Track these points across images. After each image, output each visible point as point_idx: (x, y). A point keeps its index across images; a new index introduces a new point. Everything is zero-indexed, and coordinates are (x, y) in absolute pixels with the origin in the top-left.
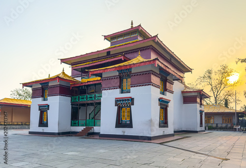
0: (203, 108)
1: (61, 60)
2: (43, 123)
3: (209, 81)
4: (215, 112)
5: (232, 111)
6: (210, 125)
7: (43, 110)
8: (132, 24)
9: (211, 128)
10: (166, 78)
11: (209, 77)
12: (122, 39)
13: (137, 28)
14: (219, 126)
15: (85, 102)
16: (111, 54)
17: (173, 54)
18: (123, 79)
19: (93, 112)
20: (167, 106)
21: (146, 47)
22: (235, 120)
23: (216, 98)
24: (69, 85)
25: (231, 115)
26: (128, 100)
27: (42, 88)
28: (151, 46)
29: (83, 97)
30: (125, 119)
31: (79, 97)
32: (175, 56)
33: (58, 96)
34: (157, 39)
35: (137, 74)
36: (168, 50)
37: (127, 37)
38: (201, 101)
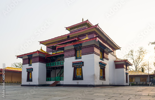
0: (128, 72)
1: (40, 42)
2: (29, 79)
3: (131, 57)
4: (136, 75)
5: (146, 74)
6: (132, 83)
7: (30, 71)
8: (83, 20)
9: (133, 85)
10: (104, 50)
11: (132, 54)
12: (77, 29)
13: (86, 22)
14: (138, 83)
15: (54, 66)
16: (70, 37)
17: (108, 37)
18: (77, 50)
19: (59, 73)
20: (105, 68)
21: (91, 32)
22: (148, 80)
23: (136, 67)
24: (45, 57)
25: (146, 76)
26: (80, 63)
27: (28, 58)
28: (94, 31)
29: (53, 63)
30: (78, 75)
31: (51, 63)
32: (109, 38)
33: (38, 63)
34: (98, 26)
35: (85, 47)
36: (105, 34)
37: (80, 28)
38: (126, 67)
